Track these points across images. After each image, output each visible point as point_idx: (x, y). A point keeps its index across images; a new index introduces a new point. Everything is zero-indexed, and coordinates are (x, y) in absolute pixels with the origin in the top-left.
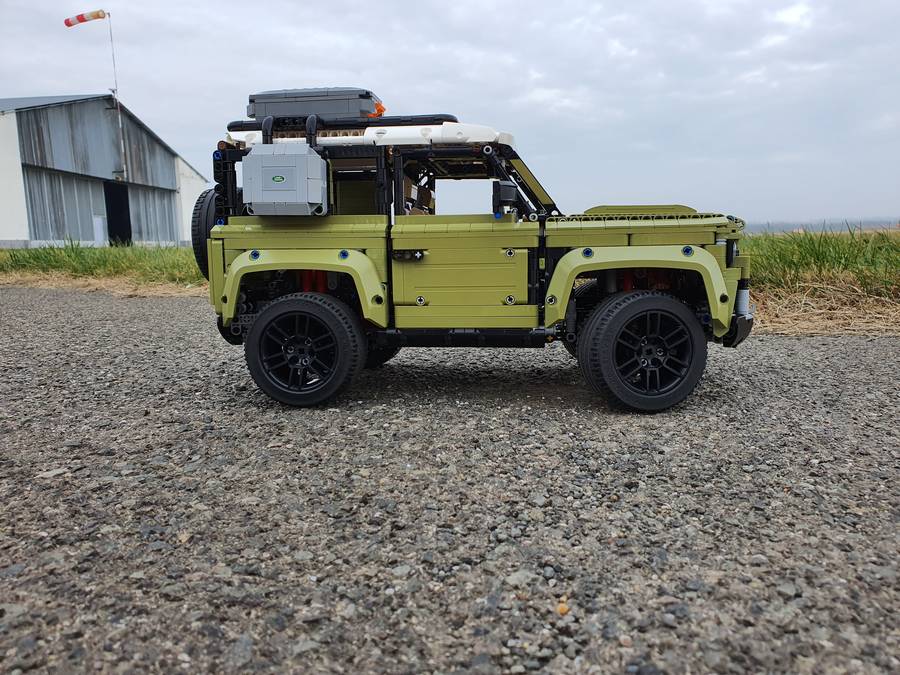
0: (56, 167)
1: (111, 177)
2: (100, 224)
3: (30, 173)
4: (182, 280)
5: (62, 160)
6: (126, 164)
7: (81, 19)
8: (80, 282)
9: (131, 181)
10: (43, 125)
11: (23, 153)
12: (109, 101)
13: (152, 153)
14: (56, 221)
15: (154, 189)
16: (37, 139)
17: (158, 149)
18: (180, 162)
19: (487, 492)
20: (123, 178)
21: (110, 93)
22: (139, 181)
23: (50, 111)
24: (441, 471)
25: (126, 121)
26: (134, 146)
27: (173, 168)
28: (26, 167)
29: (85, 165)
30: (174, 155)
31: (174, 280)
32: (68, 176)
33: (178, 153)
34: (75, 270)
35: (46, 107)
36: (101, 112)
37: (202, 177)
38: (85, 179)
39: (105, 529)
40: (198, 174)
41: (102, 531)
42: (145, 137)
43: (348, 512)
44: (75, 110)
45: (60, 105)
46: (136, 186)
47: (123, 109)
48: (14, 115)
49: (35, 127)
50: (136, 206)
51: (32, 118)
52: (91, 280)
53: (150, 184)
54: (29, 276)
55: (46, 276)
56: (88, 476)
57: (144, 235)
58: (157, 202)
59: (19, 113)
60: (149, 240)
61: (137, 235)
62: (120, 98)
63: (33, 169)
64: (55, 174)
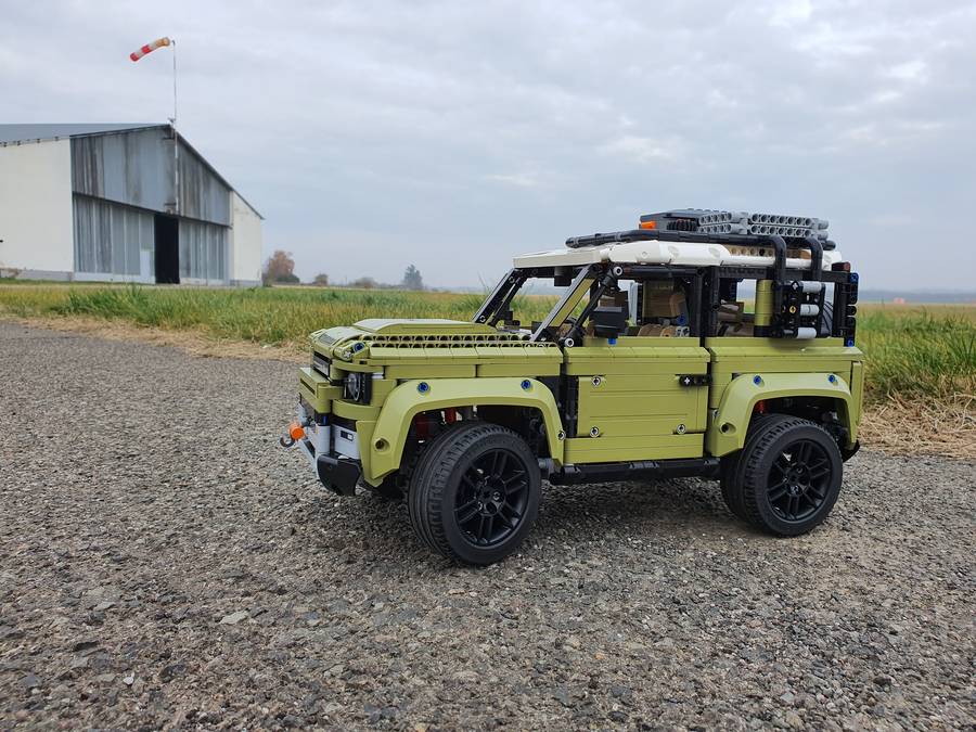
0: (107, 197)
1: (162, 209)
2: (147, 258)
3: (80, 203)
4: (257, 339)
5: (113, 189)
6: (179, 196)
7: (146, 50)
8: (146, 333)
9: (182, 214)
10: (97, 152)
11: (74, 180)
12: (167, 131)
13: (207, 185)
14: (102, 252)
15: (206, 224)
16: (90, 166)
17: (213, 182)
18: (235, 195)
19: (720, 678)
20: (174, 209)
21: (168, 122)
22: (191, 215)
23: (106, 140)
24: (657, 644)
25: (183, 152)
26: (188, 179)
27: (227, 203)
28: (77, 196)
29: (137, 196)
30: (229, 189)
31: (248, 338)
32: (119, 207)
33: (234, 187)
34: (140, 319)
35: (102, 135)
36: (158, 141)
37: (257, 214)
38: (135, 210)
39: (329, 708)
40: (253, 209)
41: (327, 711)
42: (200, 168)
43: (581, 700)
44: (131, 138)
45: (117, 133)
46: (187, 220)
47: (181, 141)
48: (68, 142)
49: (89, 154)
50: (185, 240)
51: (87, 145)
52: (157, 331)
53: (203, 218)
54: (91, 322)
55: (110, 324)
56: (274, 624)
57: (192, 272)
58: (208, 237)
59: (74, 139)
60: (196, 277)
61: (185, 272)
62: (179, 128)
63: (84, 198)
64: (105, 204)
